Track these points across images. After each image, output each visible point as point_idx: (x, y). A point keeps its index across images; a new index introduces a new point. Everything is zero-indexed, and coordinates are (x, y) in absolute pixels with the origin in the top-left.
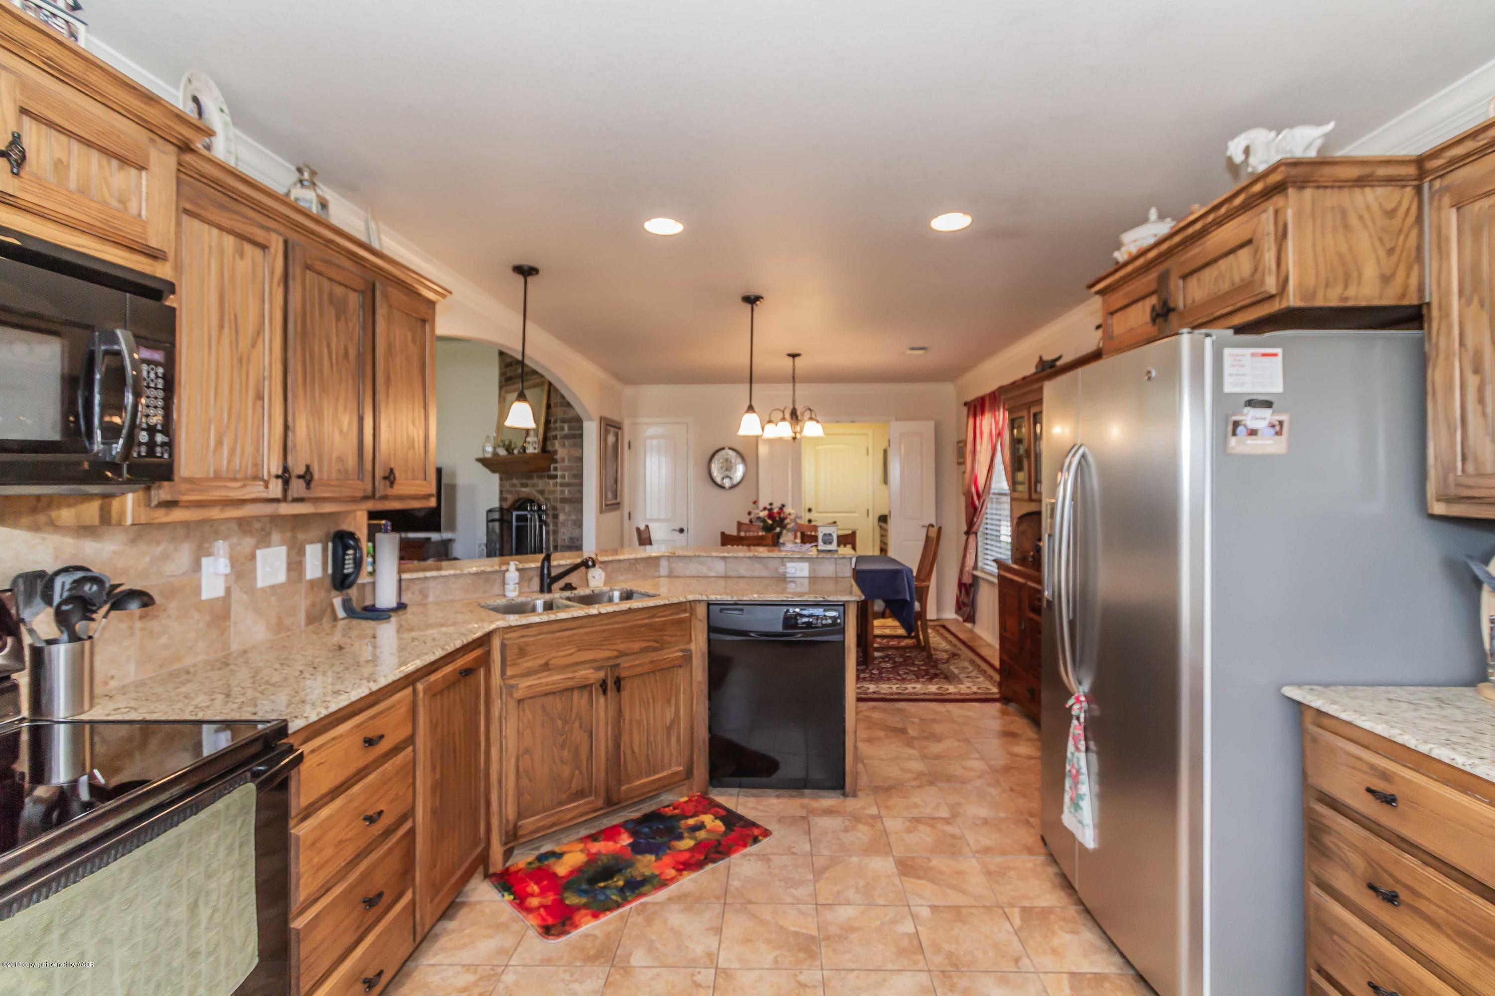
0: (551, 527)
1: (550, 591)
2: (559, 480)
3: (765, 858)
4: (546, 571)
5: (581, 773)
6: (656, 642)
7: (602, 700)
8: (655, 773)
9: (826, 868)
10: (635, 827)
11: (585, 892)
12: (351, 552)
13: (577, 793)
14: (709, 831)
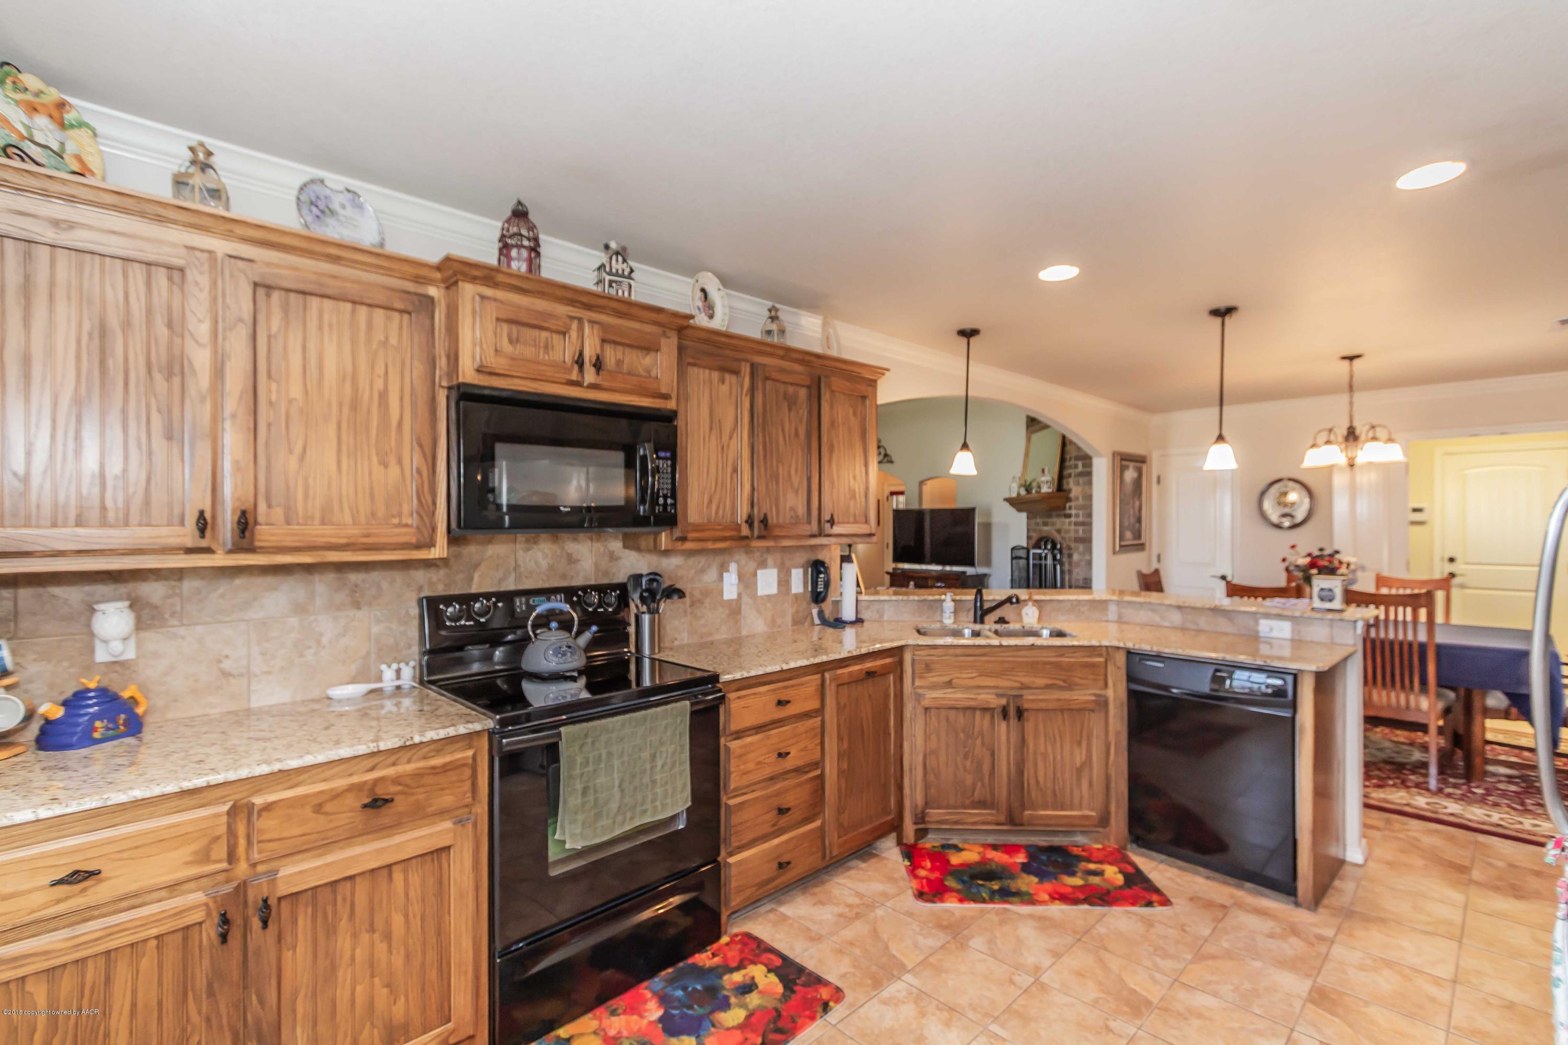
0: (1066, 567)
1: (982, 622)
2: (1073, 519)
3: (1150, 924)
4: (978, 604)
5: (983, 785)
6: (1064, 681)
7: (1004, 725)
8: (1062, 809)
9: (1213, 957)
10: (1034, 852)
11: (963, 882)
12: (822, 576)
13: (979, 802)
14: (1105, 880)
